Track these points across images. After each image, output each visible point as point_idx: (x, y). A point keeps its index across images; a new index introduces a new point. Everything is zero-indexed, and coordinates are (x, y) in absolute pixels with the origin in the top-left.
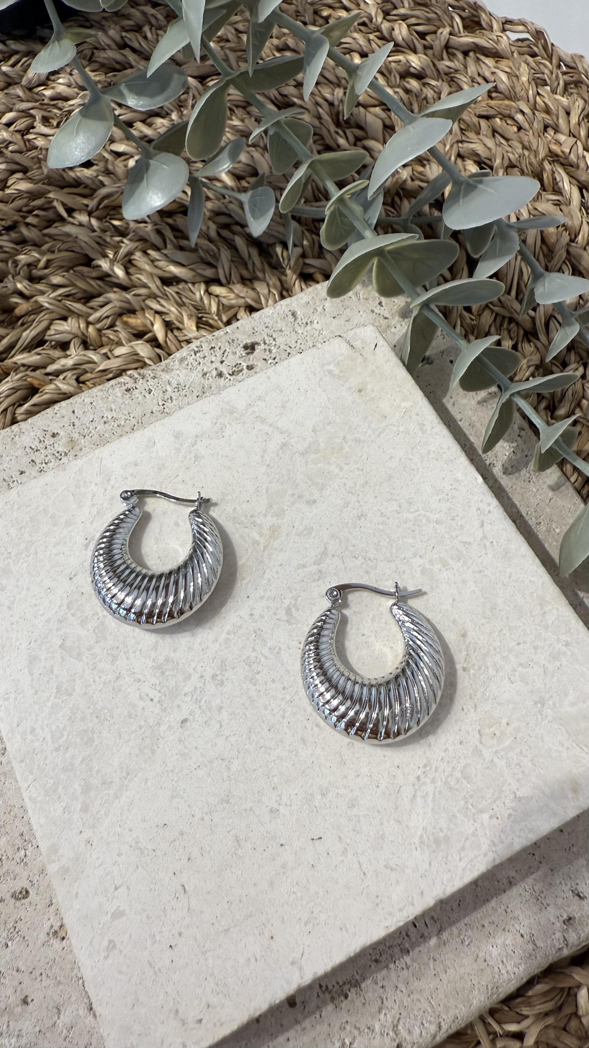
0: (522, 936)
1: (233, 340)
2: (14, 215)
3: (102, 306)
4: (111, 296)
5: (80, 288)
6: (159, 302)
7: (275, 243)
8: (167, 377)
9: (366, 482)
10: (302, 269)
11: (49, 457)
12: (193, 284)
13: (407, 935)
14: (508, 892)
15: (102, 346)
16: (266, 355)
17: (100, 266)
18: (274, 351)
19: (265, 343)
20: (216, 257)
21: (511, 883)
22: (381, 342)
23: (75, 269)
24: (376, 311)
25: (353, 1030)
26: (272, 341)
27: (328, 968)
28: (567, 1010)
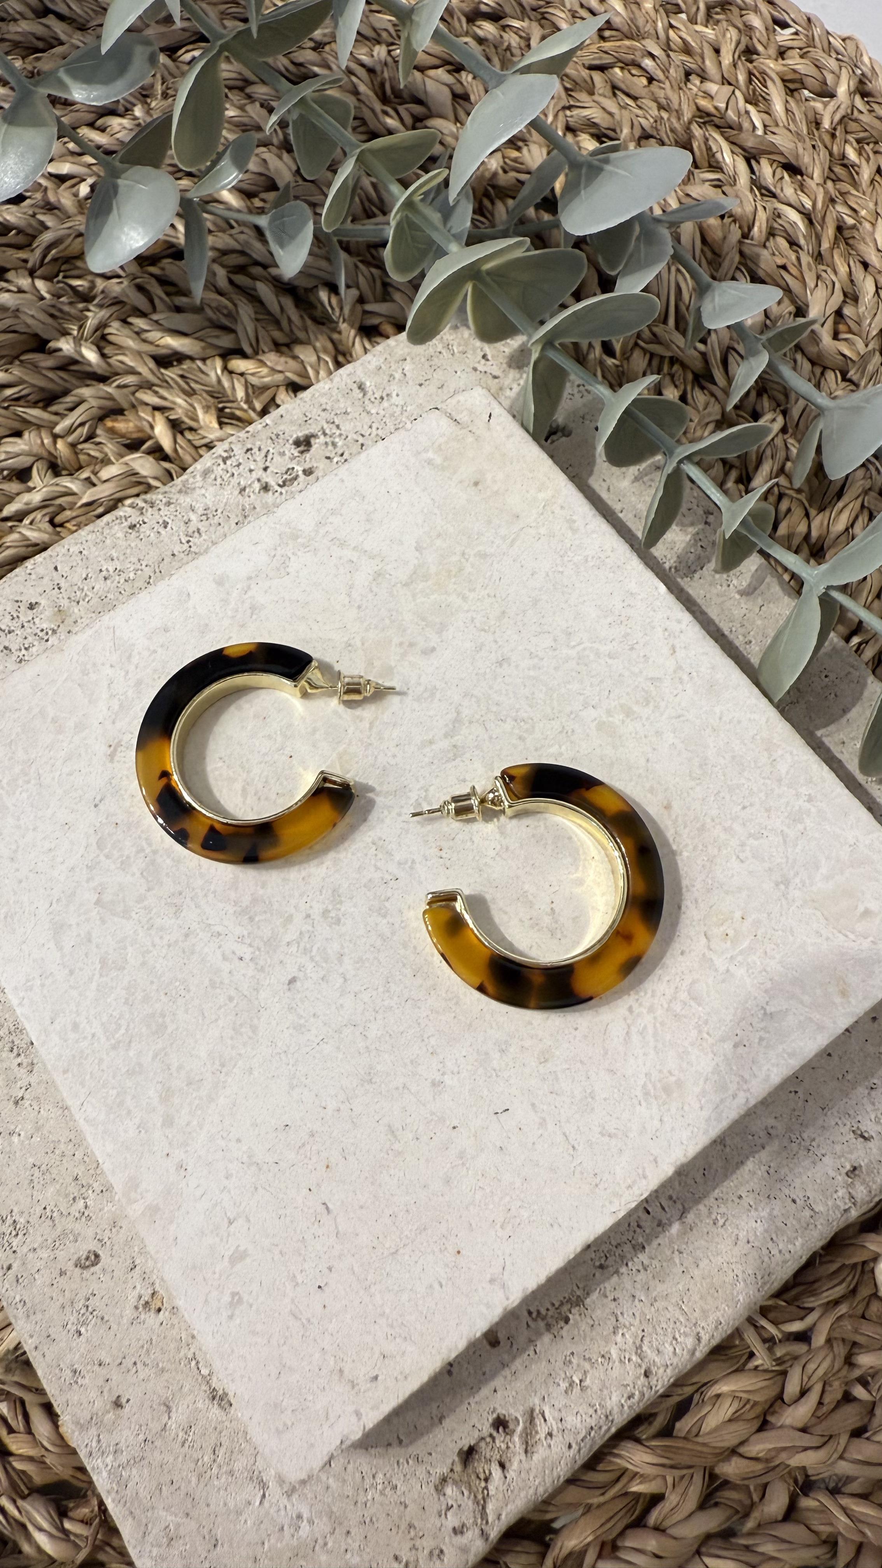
0: (794, 1201)
1: (278, 436)
3: (71, 409)
4: (85, 392)
5: (34, 386)
6: (156, 393)
7: (316, 287)
8: (188, 500)
9: (504, 612)
10: (362, 320)
11: (30, 639)
12: (204, 360)
13: (640, 1227)
14: (767, 1147)
15: (80, 468)
16: (330, 451)
17: (60, 350)
18: (340, 443)
19: (325, 434)
20: (232, 316)
22: (497, 409)
23: (23, 358)
24: (480, 368)
25: (582, 1362)
26: (335, 430)
27: (542, 1278)
28: (863, 1293)
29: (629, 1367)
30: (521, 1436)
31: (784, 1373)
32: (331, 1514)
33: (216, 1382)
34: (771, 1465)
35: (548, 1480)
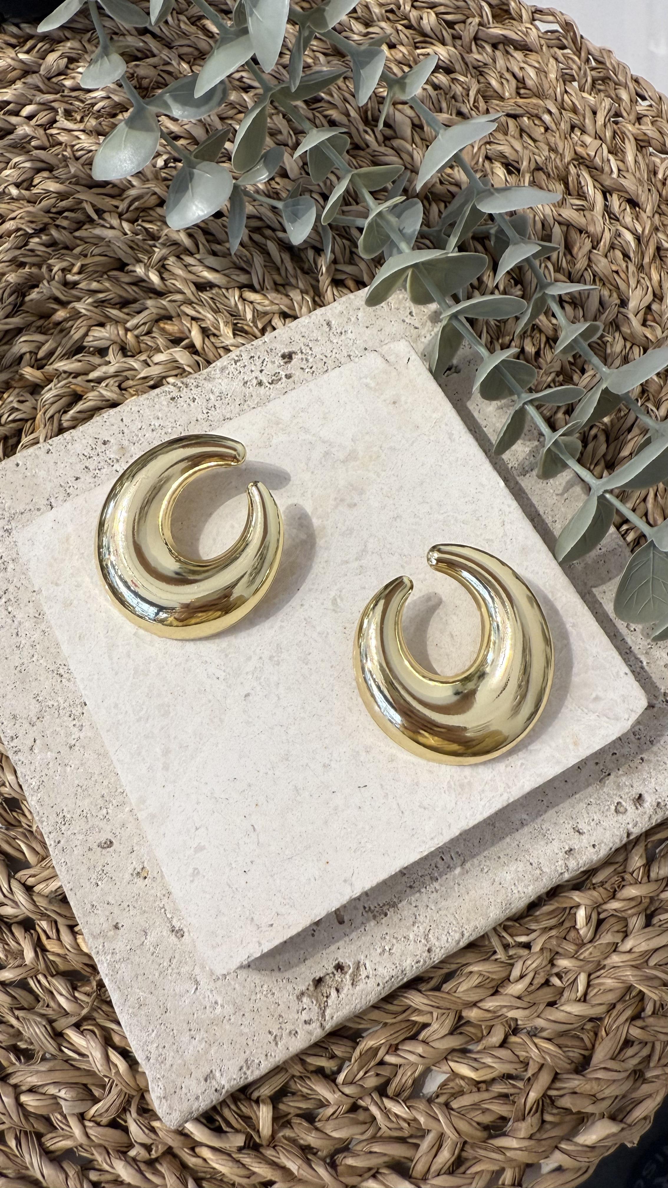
0: (531, 864)
1: (271, 350)
2: (43, 216)
3: (139, 313)
4: (149, 303)
5: (116, 294)
7: (306, 248)
8: (210, 386)
9: (402, 487)
10: (334, 275)
11: (102, 464)
12: (227, 289)
13: (436, 867)
14: (520, 831)
15: (140, 352)
16: (304, 364)
17: (135, 271)
18: (311, 360)
19: (302, 353)
20: (250, 263)
21: (523, 825)
22: (413, 355)
23: (110, 273)
24: (407, 320)
25: (392, 939)
26: (308, 351)
27: (374, 883)
28: (567, 925)
29: (420, 946)
30: (350, 976)
31: (512, 965)
32: (234, 1004)
33: (175, 922)
34: (496, 1015)
35: (364, 1002)
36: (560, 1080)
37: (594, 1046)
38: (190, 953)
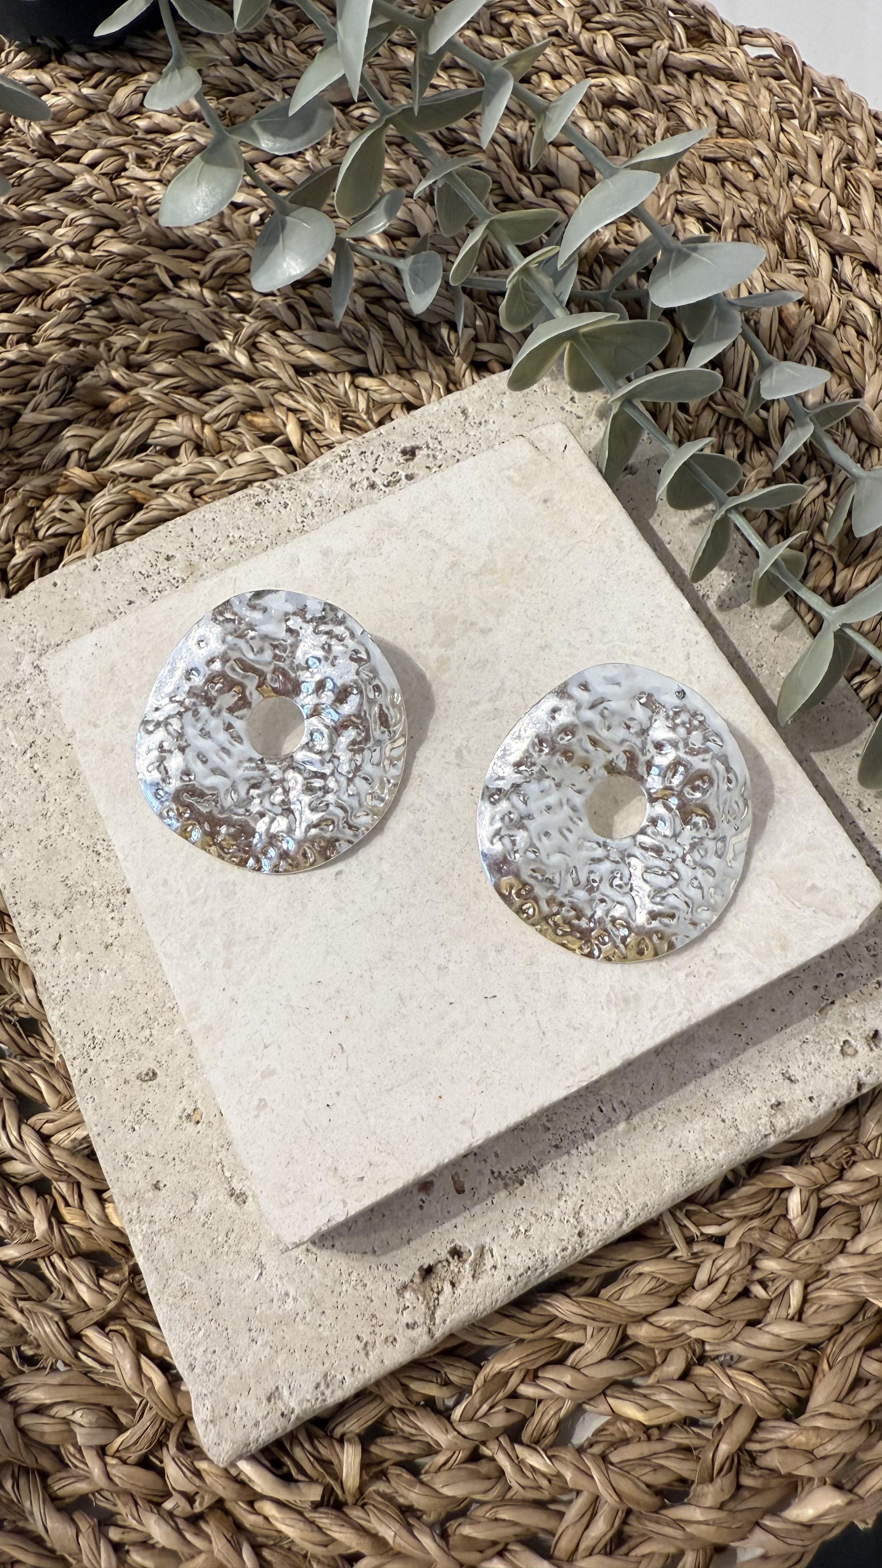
0: (723, 1121)
1: (389, 444)
2: (104, 284)
3: (220, 402)
4: (232, 388)
5: (192, 379)
6: (292, 396)
7: (439, 323)
8: (307, 488)
9: (552, 608)
10: (474, 356)
11: (164, 584)
12: (335, 374)
13: (592, 1120)
14: (708, 1075)
15: (221, 451)
16: (430, 462)
17: (217, 351)
18: (440, 456)
19: (428, 447)
20: (365, 341)
21: (712, 1066)
22: (572, 443)
23: (185, 354)
24: (567, 408)
25: (529, 1217)
26: (437, 445)
27: (503, 1126)
28: (775, 1212)
29: (567, 1227)
30: (471, 1265)
31: (698, 1266)
32: (312, 1296)
33: (235, 1184)
34: (675, 1335)
35: (488, 1301)
36: (764, 1429)
37: (811, 1384)
38: (254, 1225)
